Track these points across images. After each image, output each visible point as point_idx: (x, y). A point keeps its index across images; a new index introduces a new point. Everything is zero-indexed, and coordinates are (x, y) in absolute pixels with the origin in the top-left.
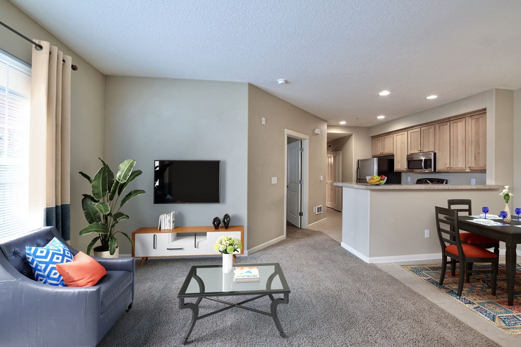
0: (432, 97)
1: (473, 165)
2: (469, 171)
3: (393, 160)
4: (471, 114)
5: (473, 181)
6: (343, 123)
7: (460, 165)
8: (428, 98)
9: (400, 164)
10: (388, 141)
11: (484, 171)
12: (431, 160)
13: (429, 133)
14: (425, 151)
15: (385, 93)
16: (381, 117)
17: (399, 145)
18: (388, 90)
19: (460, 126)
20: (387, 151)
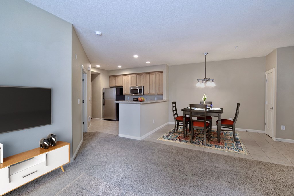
0: (148, 63)
1: (158, 92)
2: (156, 94)
3: (122, 89)
4: (158, 72)
5: (156, 98)
6: (98, 66)
7: (154, 92)
8: (147, 63)
9: (126, 91)
10: (119, 79)
11: (162, 95)
12: (142, 90)
13: (140, 78)
14: (139, 85)
15: (136, 56)
16: (120, 67)
17: (125, 82)
18: (138, 55)
19: (153, 76)
20: (119, 84)
